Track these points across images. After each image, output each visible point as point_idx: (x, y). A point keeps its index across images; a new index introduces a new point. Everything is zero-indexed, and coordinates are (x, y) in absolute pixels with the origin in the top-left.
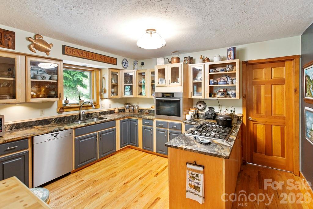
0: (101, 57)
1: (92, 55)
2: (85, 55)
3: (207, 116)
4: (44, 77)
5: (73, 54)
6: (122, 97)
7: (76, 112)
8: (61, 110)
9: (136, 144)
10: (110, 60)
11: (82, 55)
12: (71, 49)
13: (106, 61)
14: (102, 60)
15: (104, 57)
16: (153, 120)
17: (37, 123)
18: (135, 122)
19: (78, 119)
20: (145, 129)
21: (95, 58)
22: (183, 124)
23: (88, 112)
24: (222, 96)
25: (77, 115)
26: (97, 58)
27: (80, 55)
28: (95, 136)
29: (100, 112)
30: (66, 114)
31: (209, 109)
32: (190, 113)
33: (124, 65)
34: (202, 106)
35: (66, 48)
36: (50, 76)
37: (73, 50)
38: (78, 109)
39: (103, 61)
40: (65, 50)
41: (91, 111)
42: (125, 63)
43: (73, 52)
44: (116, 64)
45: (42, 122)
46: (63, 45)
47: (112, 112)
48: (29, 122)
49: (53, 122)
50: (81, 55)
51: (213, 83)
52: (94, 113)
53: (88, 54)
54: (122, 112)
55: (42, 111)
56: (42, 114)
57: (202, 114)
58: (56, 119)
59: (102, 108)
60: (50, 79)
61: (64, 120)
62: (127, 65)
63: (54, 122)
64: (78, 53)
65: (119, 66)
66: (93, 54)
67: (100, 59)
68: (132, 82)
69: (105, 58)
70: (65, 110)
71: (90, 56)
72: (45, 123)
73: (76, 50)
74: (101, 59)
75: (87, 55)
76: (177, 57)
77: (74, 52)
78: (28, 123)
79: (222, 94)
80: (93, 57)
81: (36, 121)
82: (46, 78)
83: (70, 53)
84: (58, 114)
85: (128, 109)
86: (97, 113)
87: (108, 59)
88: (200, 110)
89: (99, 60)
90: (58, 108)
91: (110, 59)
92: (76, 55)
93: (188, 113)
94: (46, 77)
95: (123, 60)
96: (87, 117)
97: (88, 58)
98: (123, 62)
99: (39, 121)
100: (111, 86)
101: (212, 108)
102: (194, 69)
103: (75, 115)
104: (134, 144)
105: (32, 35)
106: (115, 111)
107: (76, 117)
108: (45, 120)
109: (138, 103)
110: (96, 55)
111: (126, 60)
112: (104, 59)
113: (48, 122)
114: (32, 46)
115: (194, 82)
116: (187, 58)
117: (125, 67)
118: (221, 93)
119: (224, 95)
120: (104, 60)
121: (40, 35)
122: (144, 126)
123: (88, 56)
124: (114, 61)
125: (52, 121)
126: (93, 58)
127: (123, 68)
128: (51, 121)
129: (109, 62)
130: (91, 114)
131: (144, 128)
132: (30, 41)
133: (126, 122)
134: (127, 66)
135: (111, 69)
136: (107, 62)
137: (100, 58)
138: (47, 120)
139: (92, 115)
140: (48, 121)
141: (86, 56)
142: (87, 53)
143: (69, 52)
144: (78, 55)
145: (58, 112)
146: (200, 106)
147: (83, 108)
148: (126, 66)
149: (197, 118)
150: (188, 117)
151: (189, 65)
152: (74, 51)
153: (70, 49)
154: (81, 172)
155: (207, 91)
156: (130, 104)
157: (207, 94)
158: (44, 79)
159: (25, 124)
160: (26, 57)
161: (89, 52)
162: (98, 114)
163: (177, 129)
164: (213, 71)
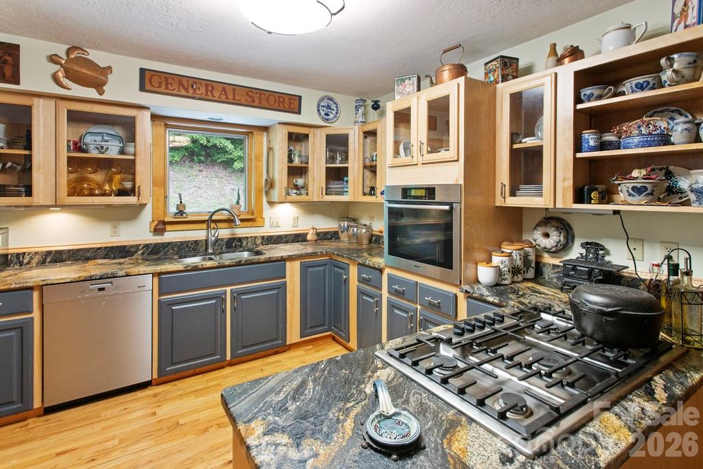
0: (250, 93)
1: (224, 89)
2: (203, 91)
3: (567, 276)
4: (102, 147)
5: (167, 88)
6: (321, 200)
7: (199, 234)
8: (160, 227)
9: (345, 333)
10: (279, 102)
11: (194, 90)
12: (162, 77)
13: (264, 103)
14: (254, 102)
15: (260, 94)
16: (381, 271)
17: (103, 253)
18: (343, 271)
19: (202, 250)
20: (363, 293)
21: (231, 97)
22: (461, 296)
23: (234, 234)
24: (637, 199)
25: (201, 241)
26: (237, 98)
27: (187, 90)
28: (221, 298)
29: (263, 237)
30: (171, 236)
31: (584, 251)
32: (497, 260)
33: (323, 113)
34: (555, 238)
35: (147, 75)
36: (121, 145)
37: (167, 79)
38: (204, 226)
39: (256, 103)
40: (147, 80)
41: (241, 232)
42: (329, 107)
43: (167, 84)
44: (297, 110)
45: (114, 251)
46: (141, 69)
47: (299, 238)
48: (81, 249)
49: (140, 252)
50: (191, 91)
51: (592, 143)
52: (247, 238)
53: (210, 88)
54: (331, 239)
55: (115, 227)
56: (115, 233)
57: (555, 266)
58: (147, 246)
59: (271, 227)
60: (122, 152)
61: (166, 250)
62: (334, 112)
63: (143, 254)
64: (183, 86)
65: (309, 115)
66: (225, 86)
67: (247, 101)
68: (346, 159)
69: (263, 96)
70: (168, 227)
71: (217, 94)
72: (121, 254)
73: (177, 79)
74: (249, 99)
75: (207, 91)
76: (458, 63)
77: (171, 84)
78: (81, 253)
79: (639, 191)
80: (226, 94)
81: (100, 249)
82: (109, 150)
83: (160, 87)
84: (154, 235)
85: (345, 233)
86: (256, 237)
87: (272, 98)
88: (549, 251)
89: (243, 101)
90: (153, 221)
91: (279, 97)
92: (175, 92)
93: (489, 261)
94: (107, 149)
95: (322, 99)
96: (227, 247)
97: (211, 98)
98: (322, 104)
99: (106, 248)
100: (287, 169)
101: (598, 247)
102: (516, 98)
103: (195, 241)
104: (340, 332)
105: (61, 50)
106: (309, 237)
107: (198, 244)
108: (120, 246)
109: (372, 218)
110: (234, 90)
111: (333, 101)
112: (260, 98)
113: (127, 252)
114: (61, 75)
115: (515, 146)
116: (493, 63)
117: (327, 120)
118: (631, 186)
119: (651, 194)
120: (260, 102)
121: (80, 48)
122: (360, 285)
123: (212, 94)
124: (290, 103)
125: (136, 251)
126: (227, 97)
127: (321, 123)
128: (133, 250)
129: (276, 106)
130: (240, 240)
131: (361, 292)
132: (56, 63)
133: (322, 268)
134: (335, 117)
135: (286, 126)
136: (269, 107)
137: (248, 95)
138: (124, 247)
139: (242, 243)
140: (127, 249)
141: (204, 93)
142: (207, 85)
143: (156, 85)
144: (183, 92)
145: (152, 230)
146: (547, 235)
147: (213, 225)
148: (331, 116)
149: (533, 280)
150: (486, 274)
151: (500, 86)
152: (170, 81)
153: (160, 77)
154: (174, 385)
155: (564, 180)
156: (354, 220)
157: (564, 189)
158: (103, 153)
159: (73, 253)
160: (57, 102)
161: (212, 83)
162: (259, 241)
163: (442, 310)
164: (592, 94)
